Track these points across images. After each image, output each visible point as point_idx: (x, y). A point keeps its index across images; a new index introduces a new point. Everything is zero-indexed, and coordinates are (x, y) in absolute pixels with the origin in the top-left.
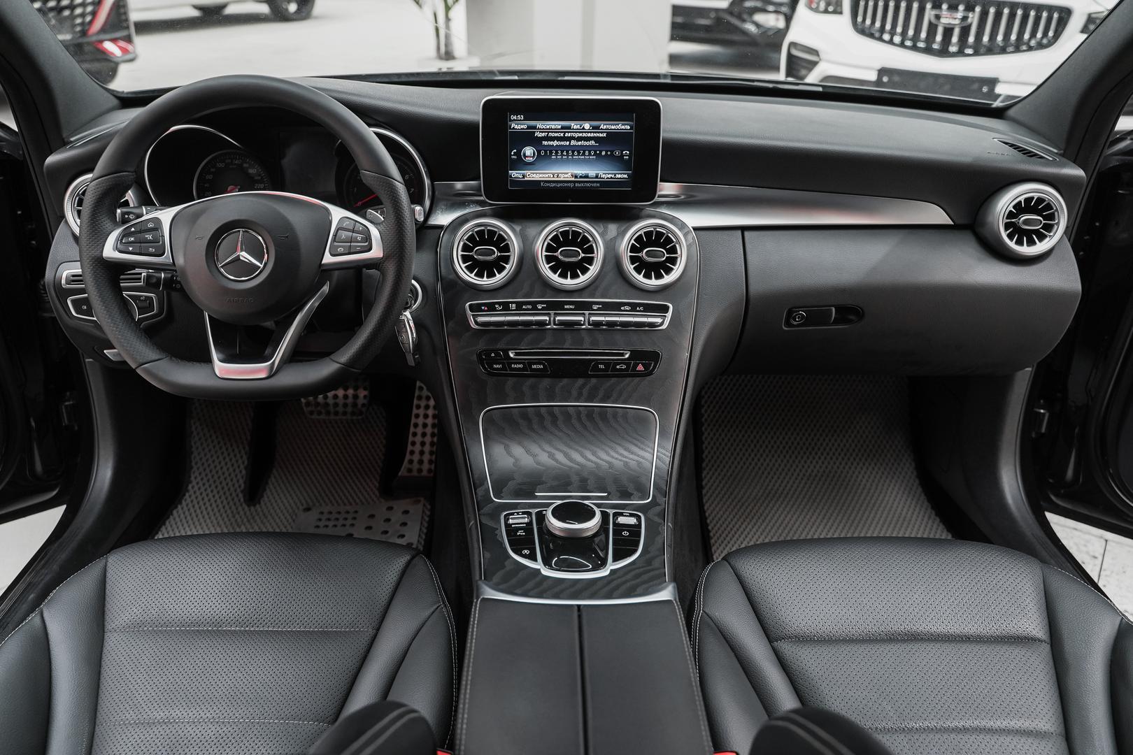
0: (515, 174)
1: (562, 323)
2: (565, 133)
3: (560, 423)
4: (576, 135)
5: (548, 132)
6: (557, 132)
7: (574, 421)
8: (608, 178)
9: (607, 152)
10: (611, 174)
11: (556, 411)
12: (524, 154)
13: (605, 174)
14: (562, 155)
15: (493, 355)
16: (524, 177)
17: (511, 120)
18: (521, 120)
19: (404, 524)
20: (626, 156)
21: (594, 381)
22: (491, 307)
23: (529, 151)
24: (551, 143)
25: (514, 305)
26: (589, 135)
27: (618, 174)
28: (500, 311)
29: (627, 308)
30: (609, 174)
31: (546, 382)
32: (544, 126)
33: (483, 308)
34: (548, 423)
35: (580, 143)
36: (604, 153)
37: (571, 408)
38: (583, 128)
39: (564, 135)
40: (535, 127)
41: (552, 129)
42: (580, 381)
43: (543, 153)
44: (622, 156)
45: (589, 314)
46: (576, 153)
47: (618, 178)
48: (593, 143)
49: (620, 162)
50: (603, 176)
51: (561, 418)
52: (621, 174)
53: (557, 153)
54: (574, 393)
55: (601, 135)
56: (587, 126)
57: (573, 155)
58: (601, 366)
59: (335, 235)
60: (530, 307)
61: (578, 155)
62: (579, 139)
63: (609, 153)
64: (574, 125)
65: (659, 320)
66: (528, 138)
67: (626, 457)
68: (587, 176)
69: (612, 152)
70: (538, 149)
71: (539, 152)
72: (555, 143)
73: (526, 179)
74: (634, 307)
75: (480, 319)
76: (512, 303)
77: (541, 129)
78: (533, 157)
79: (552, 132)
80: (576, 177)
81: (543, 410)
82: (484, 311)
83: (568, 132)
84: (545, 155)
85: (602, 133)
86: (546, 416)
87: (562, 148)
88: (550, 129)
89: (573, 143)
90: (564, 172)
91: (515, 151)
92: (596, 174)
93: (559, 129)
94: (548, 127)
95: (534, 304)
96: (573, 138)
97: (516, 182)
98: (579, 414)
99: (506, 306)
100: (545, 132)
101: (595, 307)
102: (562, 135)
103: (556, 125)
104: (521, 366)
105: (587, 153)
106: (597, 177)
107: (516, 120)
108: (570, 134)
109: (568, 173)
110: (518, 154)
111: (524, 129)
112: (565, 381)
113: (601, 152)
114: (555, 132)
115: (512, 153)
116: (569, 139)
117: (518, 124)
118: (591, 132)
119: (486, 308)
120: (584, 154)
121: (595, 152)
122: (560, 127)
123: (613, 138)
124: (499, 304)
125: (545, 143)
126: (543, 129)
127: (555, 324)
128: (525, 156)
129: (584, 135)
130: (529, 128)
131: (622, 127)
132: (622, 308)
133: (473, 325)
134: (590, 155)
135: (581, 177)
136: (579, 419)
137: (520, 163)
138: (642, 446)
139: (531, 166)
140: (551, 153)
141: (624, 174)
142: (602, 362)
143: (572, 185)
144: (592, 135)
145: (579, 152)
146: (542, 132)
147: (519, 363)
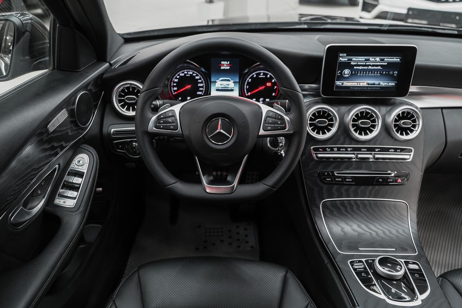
0: (338, 83)
1: (361, 158)
2: (366, 62)
3: (361, 208)
4: (372, 64)
5: (358, 62)
6: (362, 62)
7: (368, 208)
8: (385, 85)
9: (386, 72)
10: (387, 83)
11: (359, 202)
12: (344, 73)
13: (383, 83)
14: (363, 73)
15: (326, 174)
16: (342, 85)
17: (340, 56)
18: (345, 56)
19: (246, 236)
20: (395, 74)
21: (377, 187)
22: (324, 149)
23: (347, 71)
24: (358, 68)
25: (336, 149)
26: (378, 64)
27: (390, 83)
28: (329, 151)
29: (393, 150)
30: (385, 83)
31: (354, 188)
32: (357, 60)
33: (320, 150)
34: (355, 208)
35: (373, 68)
36: (384, 73)
37: (366, 201)
38: (376, 60)
39: (366, 64)
40: (351, 60)
41: (360, 61)
42: (370, 187)
43: (353, 72)
44: (393, 74)
45: (374, 153)
46: (370, 73)
47: (390, 85)
48: (379, 68)
49: (391, 77)
50: (382, 84)
51: (361, 206)
52: (392, 83)
53: (361, 72)
54: (367, 193)
55: (384, 64)
56: (378, 59)
57: (369, 73)
58: (381, 180)
59: (265, 120)
60: (344, 150)
61: (371, 74)
62: (373, 66)
63: (387, 73)
64: (372, 59)
65: (408, 157)
66: (348, 65)
67: (396, 227)
68: (374, 84)
69: (388, 72)
70: (352, 70)
71: (352, 72)
72: (361, 68)
73: (343, 85)
74: (396, 150)
75: (319, 155)
76: (335, 147)
77: (354, 61)
78: (348, 75)
79: (360, 62)
80: (369, 84)
81: (352, 202)
82: (321, 151)
83: (368, 62)
84: (354, 74)
85: (385, 62)
86: (354, 205)
87: (363, 70)
88: (359, 61)
89: (370, 67)
90: (363, 83)
91: (340, 71)
92: (379, 83)
93: (363, 61)
94: (358, 60)
95: (346, 149)
96: (370, 65)
97: (338, 87)
98: (370, 204)
99: (332, 149)
100: (356, 62)
101: (377, 150)
102: (365, 64)
103: (362, 59)
104: (340, 179)
105: (376, 73)
106: (379, 84)
107: (343, 56)
108: (368, 63)
109: (364, 83)
110: (341, 73)
111: (346, 61)
112: (363, 187)
113: (383, 72)
114: (361, 62)
115: (338, 73)
116: (368, 66)
117: (343, 58)
118: (379, 62)
119: (322, 150)
120: (374, 73)
121: (380, 72)
122: (364, 60)
123: (391, 65)
124: (329, 148)
125: (355, 68)
126: (356, 61)
127: (357, 159)
128: (344, 74)
129: (376, 64)
130: (348, 60)
131: (396, 59)
132: (390, 151)
133: (315, 158)
134: (377, 73)
135: (371, 84)
136: (371, 207)
137: (341, 78)
138: (402, 221)
139: (347, 79)
140: (358, 72)
141: (393, 83)
142: (380, 177)
143: (366, 88)
144: (380, 64)
145: (372, 72)
146: (355, 62)
147: (340, 178)
